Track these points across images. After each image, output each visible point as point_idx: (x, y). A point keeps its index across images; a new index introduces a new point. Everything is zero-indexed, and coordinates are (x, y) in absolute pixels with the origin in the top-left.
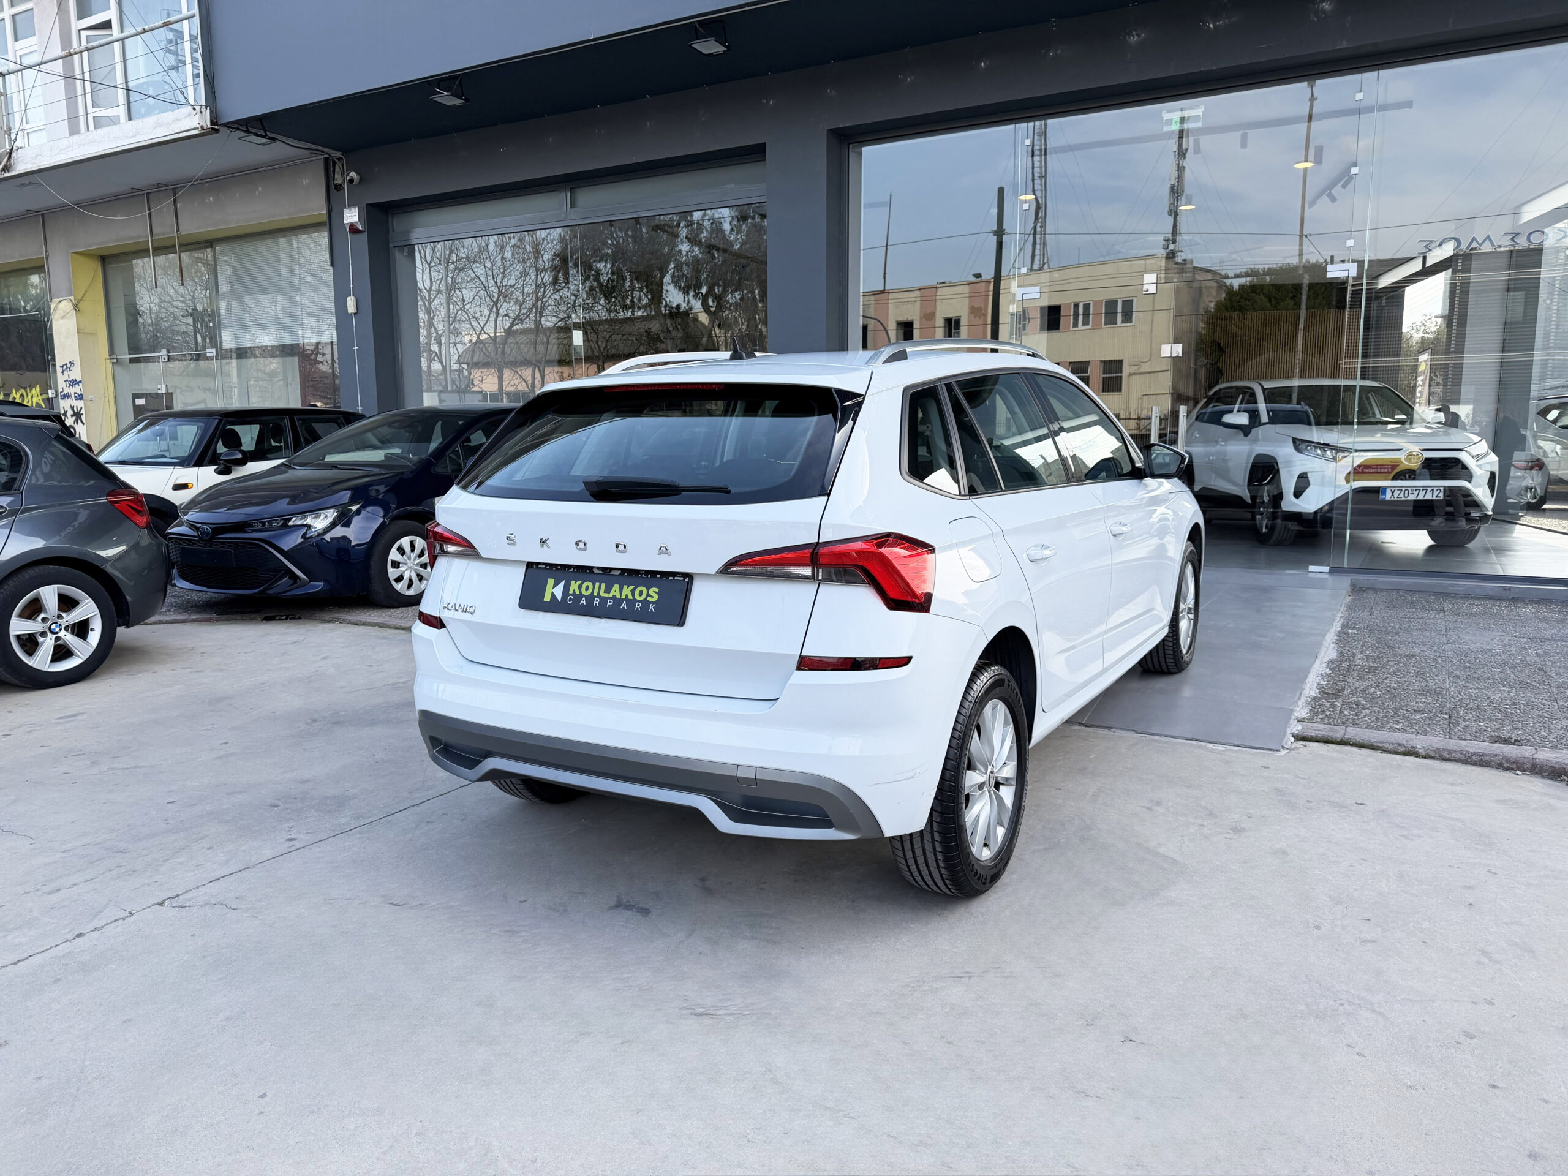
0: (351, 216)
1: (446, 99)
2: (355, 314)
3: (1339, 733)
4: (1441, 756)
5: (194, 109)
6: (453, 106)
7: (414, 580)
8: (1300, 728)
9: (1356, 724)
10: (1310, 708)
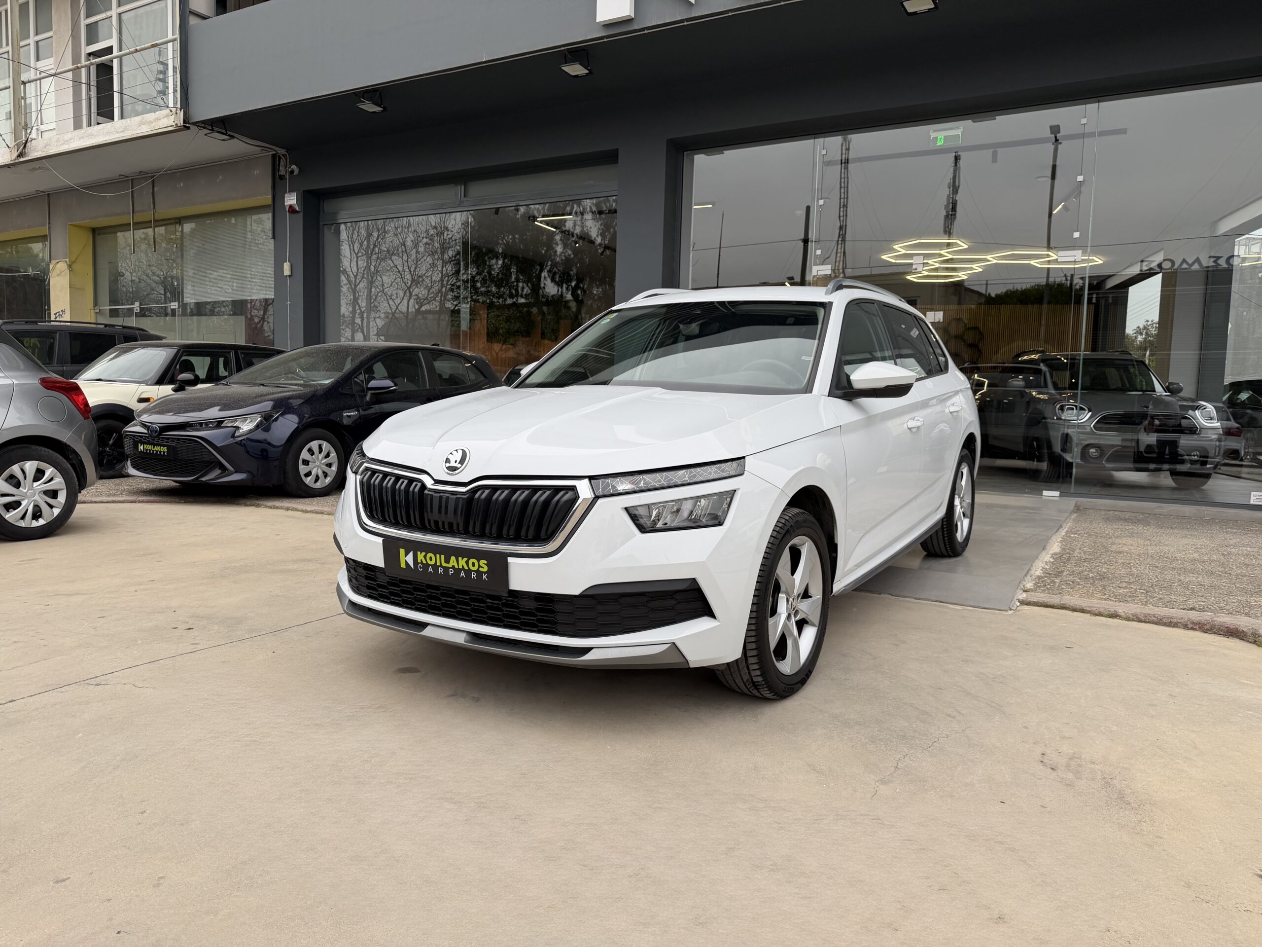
0: (291, 200)
1: (369, 107)
2: (289, 276)
3: (1055, 600)
4: (1138, 618)
5: (171, 111)
6: (374, 112)
7: (320, 476)
8: (1025, 596)
9: (1071, 594)
10: (1035, 583)
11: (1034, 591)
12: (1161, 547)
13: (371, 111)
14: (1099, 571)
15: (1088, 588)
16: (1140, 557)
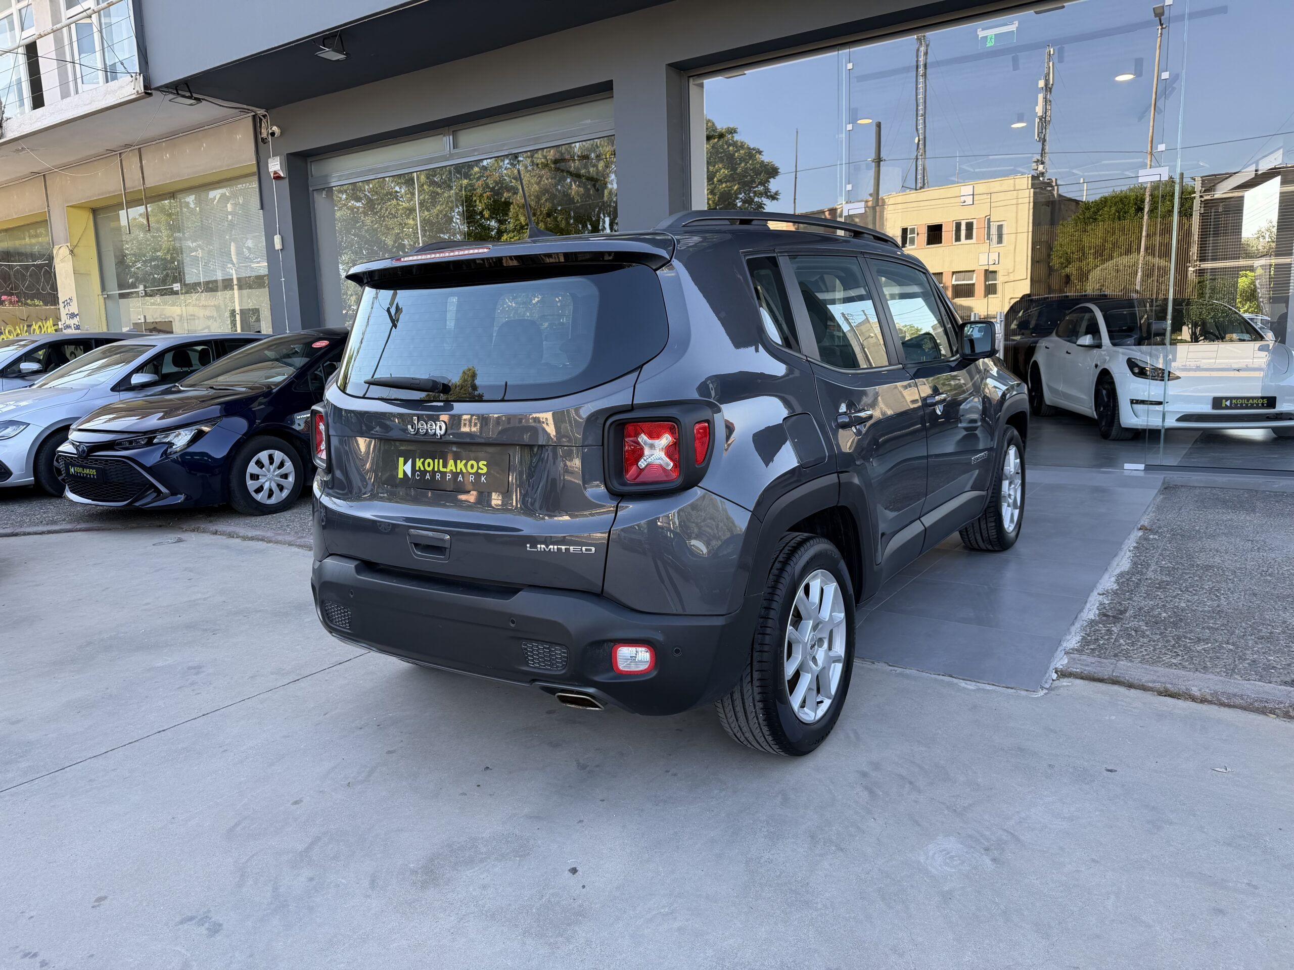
0: (275, 165)
1: (331, 55)
2: (281, 250)
3: (1108, 668)
4: (1218, 699)
5: (132, 77)
6: (338, 60)
7: (274, 490)
8: (1066, 661)
9: (1130, 657)
10: (1084, 635)
11: (1079, 651)
12: (1265, 554)
13: (334, 59)
14: (1175, 606)
15: (1156, 643)
16: (1235, 577)
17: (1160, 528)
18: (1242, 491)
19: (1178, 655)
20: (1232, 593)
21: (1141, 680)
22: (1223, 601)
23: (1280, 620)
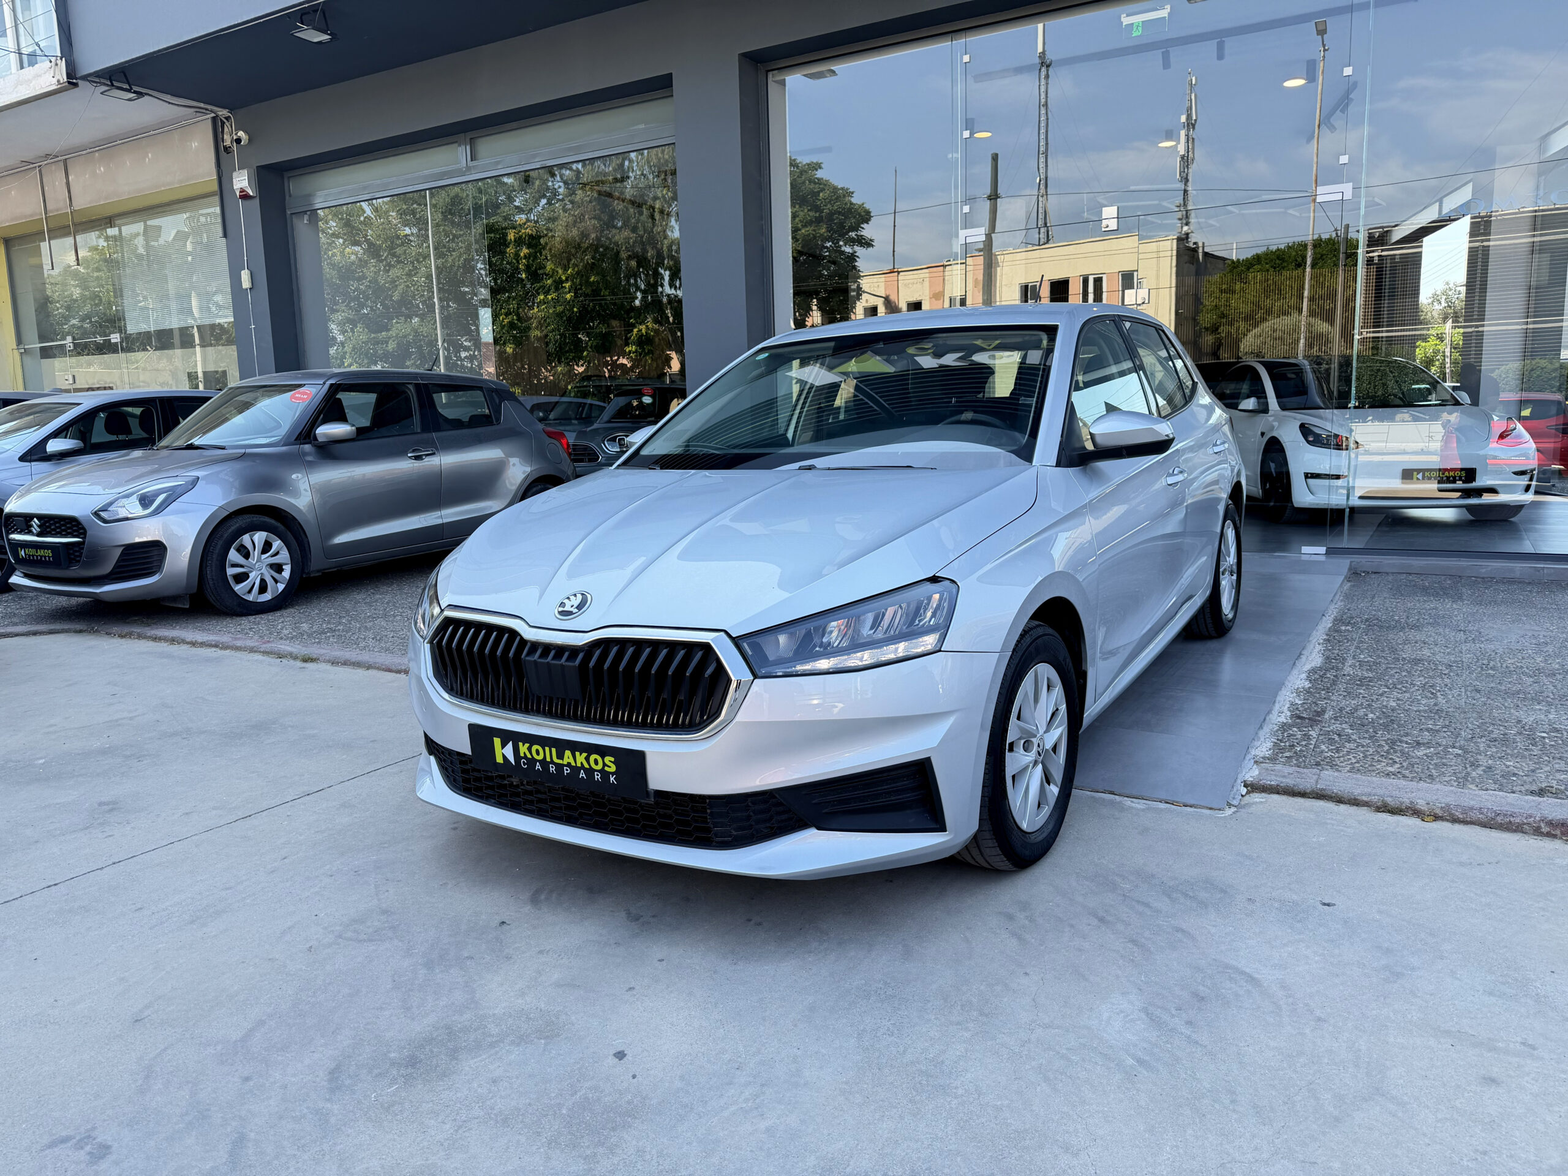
0: (241, 181)
1: (311, 35)
2: (250, 289)
3: (1308, 779)
4: (1451, 814)
5: (51, 62)
6: (320, 43)
8: (1257, 772)
9: (1336, 765)
10: (1276, 741)
11: (1273, 759)
12: (1482, 646)
13: (316, 40)
14: (1383, 706)
15: (1365, 749)
16: (1451, 671)
17: (1353, 618)
18: (1443, 577)
19: (1396, 762)
20: (1450, 689)
21: (1352, 793)
22: (1440, 699)
23: (1514, 719)
